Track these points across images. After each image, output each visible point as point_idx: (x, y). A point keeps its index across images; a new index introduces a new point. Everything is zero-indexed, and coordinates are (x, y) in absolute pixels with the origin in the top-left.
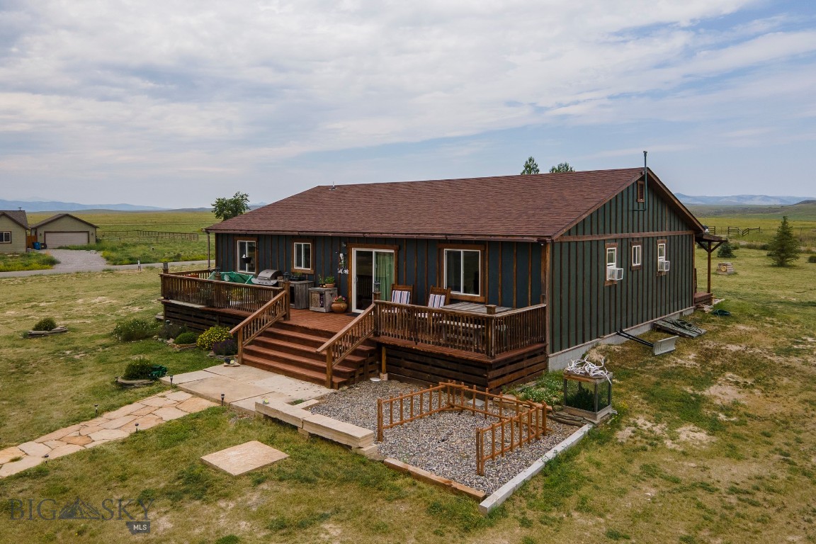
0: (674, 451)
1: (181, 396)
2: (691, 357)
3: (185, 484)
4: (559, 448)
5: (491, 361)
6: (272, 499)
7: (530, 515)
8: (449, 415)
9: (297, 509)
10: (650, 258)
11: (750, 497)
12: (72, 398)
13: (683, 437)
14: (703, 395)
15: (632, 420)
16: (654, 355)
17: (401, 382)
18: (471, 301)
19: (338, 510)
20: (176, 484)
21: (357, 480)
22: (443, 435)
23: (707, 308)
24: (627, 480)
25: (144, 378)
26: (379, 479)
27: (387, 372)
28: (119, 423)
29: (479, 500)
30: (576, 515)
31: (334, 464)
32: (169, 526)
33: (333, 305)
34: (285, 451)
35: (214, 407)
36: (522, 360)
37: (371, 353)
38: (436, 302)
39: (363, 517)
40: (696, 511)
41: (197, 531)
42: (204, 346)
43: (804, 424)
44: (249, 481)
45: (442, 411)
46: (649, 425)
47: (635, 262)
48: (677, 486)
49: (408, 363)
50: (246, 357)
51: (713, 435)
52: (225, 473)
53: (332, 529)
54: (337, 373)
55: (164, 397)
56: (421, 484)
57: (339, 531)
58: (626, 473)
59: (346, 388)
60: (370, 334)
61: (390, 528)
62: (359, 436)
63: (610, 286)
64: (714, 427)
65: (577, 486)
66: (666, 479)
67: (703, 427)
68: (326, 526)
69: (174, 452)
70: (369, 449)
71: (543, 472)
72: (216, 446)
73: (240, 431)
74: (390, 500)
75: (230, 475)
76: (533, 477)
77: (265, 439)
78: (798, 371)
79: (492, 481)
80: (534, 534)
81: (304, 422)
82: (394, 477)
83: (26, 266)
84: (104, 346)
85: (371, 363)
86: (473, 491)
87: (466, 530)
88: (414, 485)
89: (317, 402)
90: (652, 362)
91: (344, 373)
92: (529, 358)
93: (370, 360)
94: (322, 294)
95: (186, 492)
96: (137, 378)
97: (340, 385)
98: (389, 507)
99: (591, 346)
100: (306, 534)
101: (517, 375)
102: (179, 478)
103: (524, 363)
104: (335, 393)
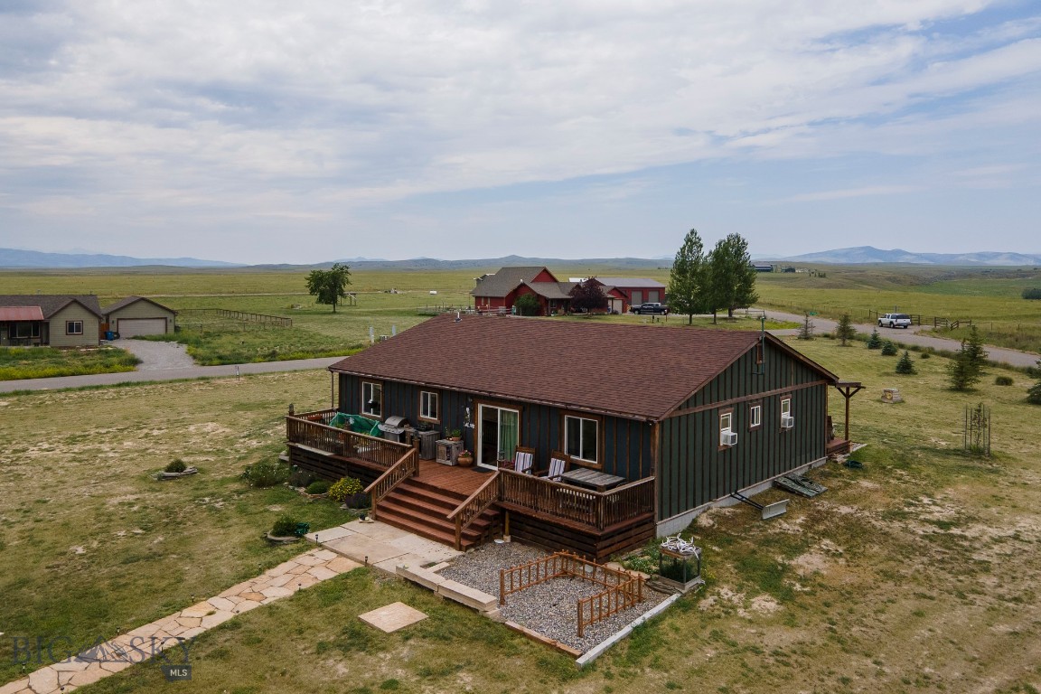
0: (743, 618)
1: (327, 555)
2: (798, 521)
3: (350, 638)
4: (647, 615)
5: (600, 534)
6: (418, 652)
7: (614, 670)
8: (562, 581)
9: (439, 661)
10: (772, 416)
11: (785, 659)
12: (231, 553)
13: (755, 606)
14: (789, 565)
15: (717, 589)
16: (762, 520)
17: (523, 544)
18: (589, 467)
19: (469, 663)
20: (343, 637)
21: (484, 639)
22: (555, 600)
23: (840, 458)
24: (696, 643)
25: (291, 535)
26: (501, 638)
27: (510, 534)
28: (282, 580)
29: (576, 657)
30: (648, 670)
31: (465, 625)
32: (346, 671)
33: (459, 459)
34: (425, 612)
35: (359, 568)
36: (630, 529)
37: (495, 517)
38: (556, 467)
39: (488, 668)
40: (739, 669)
41: (367, 675)
42: (336, 498)
43: (864, 596)
44: (399, 638)
45: (556, 577)
46: (730, 594)
47: (753, 423)
48: (733, 649)
49: (529, 528)
50: (379, 513)
51: (781, 604)
52: (380, 630)
53: (466, 679)
54: (465, 536)
55: (313, 555)
56: (532, 643)
57: (471, 679)
58: (698, 637)
59: (473, 550)
60: (494, 499)
61: (508, 677)
62: (485, 602)
63: (724, 451)
64: (786, 596)
65: (654, 648)
66: (728, 643)
67: (776, 597)
68: (461, 675)
69: (335, 610)
70: (493, 612)
71: (630, 636)
72: (370, 606)
73: (385, 592)
74: (508, 655)
75: (384, 632)
76: (622, 639)
77: (407, 600)
78: (893, 538)
79: (589, 642)
80: (613, 684)
81: (439, 587)
82: (512, 637)
83: (107, 367)
84: (239, 493)
85: (495, 526)
86: (572, 650)
87: (564, 680)
88: (528, 643)
89: (448, 565)
90: (758, 527)
91: (471, 536)
92: (637, 527)
93: (495, 523)
94: (448, 448)
95: (352, 645)
96: (284, 535)
97: (467, 548)
98: (508, 661)
99: (701, 511)
100: (446, 680)
101: (625, 543)
102: (344, 633)
103: (632, 533)
104: (464, 556)
